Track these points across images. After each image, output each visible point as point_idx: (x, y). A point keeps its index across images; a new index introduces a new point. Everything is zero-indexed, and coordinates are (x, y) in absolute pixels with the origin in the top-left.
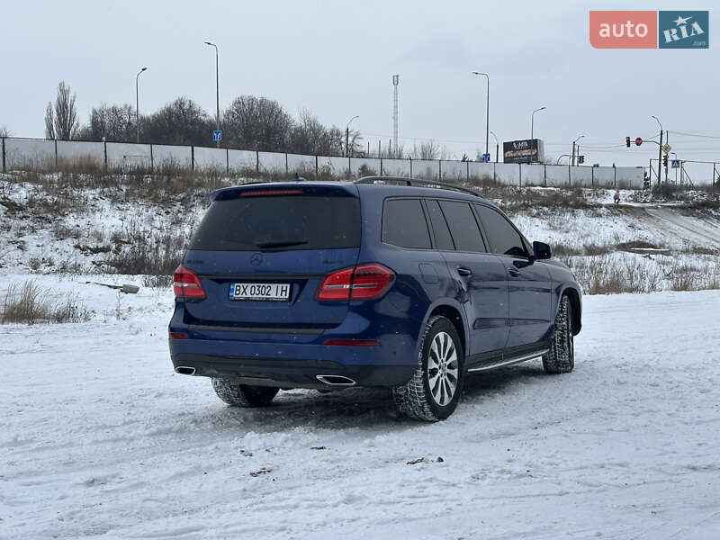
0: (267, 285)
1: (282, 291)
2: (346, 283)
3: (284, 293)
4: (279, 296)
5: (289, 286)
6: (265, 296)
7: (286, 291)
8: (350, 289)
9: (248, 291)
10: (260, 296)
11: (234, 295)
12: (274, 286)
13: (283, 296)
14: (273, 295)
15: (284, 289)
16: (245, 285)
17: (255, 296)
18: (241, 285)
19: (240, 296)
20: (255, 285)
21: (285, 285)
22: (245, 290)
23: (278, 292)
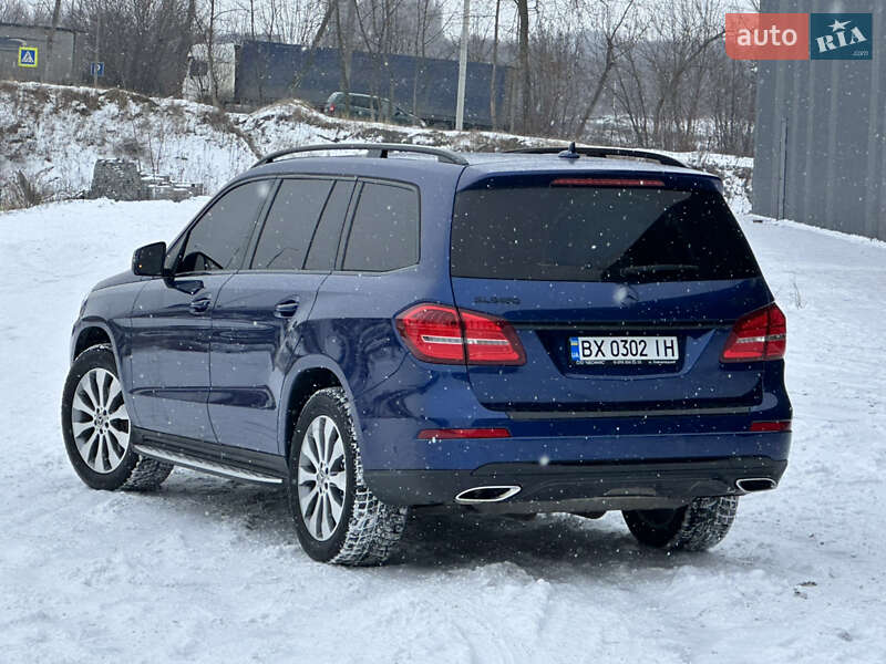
0: (638, 339)
1: (666, 348)
2: (760, 335)
3: (669, 351)
4: (662, 357)
5: (675, 339)
6: (638, 357)
7: (672, 347)
8: (766, 342)
9: (606, 348)
10: (630, 357)
11: (580, 357)
12: (651, 341)
13: (670, 357)
14: (651, 355)
15: (669, 345)
16: (599, 340)
17: (620, 357)
18: (591, 339)
19: (592, 358)
20: (618, 339)
21: (668, 339)
22: (599, 348)
23: (658, 349)
